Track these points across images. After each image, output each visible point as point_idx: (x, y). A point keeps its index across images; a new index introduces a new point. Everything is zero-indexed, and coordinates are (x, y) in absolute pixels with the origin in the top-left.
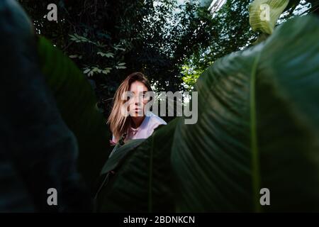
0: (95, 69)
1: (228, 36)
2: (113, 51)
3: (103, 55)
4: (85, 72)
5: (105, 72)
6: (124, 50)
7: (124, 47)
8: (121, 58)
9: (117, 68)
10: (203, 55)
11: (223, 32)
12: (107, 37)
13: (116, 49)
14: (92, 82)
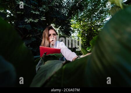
0: (31, 20)
1: (91, 7)
2: (39, 11)
3: (34, 12)
4: (26, 21)
5: (35, 21)
6: (45, 11)
7: (44, 9)
8: (43, 15)
9: (41, 19)
10: (80, 15)
11: (89, 5)
12: (36, 3)
13: (41, 10)
14: (29, 26)
